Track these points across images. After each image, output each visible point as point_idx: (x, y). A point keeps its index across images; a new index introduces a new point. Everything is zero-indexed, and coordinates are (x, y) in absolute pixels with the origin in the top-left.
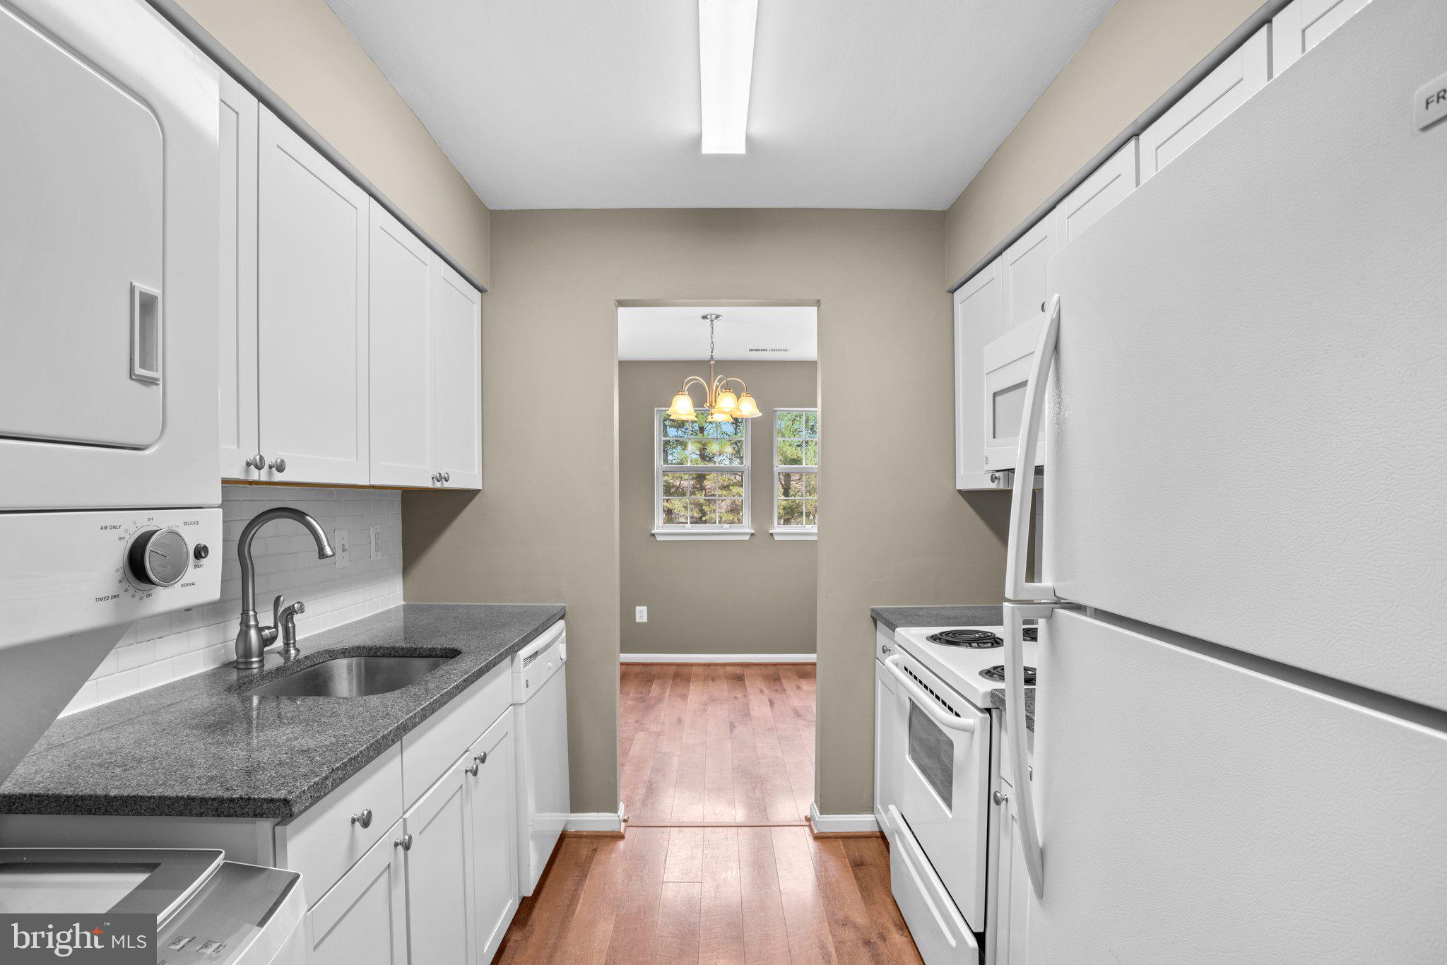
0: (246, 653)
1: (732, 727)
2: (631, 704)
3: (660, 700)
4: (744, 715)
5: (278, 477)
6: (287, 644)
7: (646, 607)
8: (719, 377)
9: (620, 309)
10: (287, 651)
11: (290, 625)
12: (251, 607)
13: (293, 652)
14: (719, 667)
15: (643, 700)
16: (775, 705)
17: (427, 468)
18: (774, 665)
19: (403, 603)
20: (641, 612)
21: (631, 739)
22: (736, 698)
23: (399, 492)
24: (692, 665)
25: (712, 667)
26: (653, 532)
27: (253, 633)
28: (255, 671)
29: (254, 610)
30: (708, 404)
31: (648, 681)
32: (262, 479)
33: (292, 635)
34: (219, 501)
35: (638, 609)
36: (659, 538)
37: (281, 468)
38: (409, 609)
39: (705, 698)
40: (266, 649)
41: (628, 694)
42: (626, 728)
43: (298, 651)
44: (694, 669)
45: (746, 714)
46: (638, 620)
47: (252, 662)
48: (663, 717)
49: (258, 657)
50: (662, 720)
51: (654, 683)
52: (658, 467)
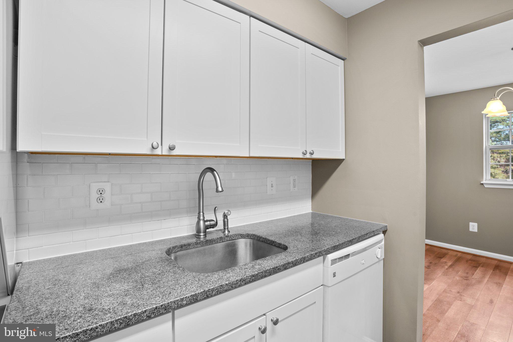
0: (199, 231)
2: (458, 279)
3: (480, 282)
5: (174, 153)
6: (225, 228)
7: (477, 224)
10: (224, 232)
11: (226, 220)
12: (201, 211)
13: (226, 232)
15: (466, 278)
17: (299, 148)
19: (311, 211)
20: (473, 226)
21: (450, 304)
23: (311, 160)
24: (511, 263)
26: (482, 182)
27: (202, 222)
28: (202, 239)
29: (203, 212)
31: (475, 267)
32: (164, 154)
33: (226, 224)
36: (486, 186)
37: (172, 148)
38: (314, 215)
40: (207, 230)
41: (458, 271)
42: (449, 295)
43: (229, 232)
46: (471, 230)
47: (200, 235)
48: (478, 295)
49: (204, 233)
50: (477, 297)
51: (478, 269)
52: (486, 146)
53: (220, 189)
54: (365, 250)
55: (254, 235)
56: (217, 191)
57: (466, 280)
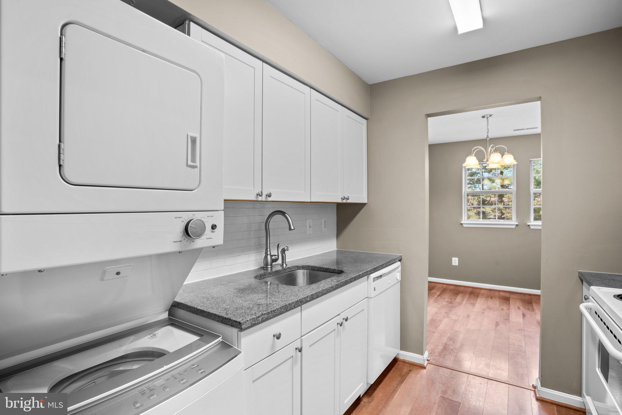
0: (267, 264)
1: (497, 324)
2: (445, 304)
3: (460, 304)
4: (505, 319)
5: (270, 199)
6: (283, 262)
7: (458, 258)
8: (492, 145)
9: (429, 118)
10: (283, 265)
11: (284, 255)
12: (268, 247)
13: (285, 265)
14: (496, 292)
15: (451, 303)
16: (526, 317)
17: (339, 194)
18: (530, 295)
19: (336, 249)
20: (455, 260)
21: (441, 321)
22: (503, 309)
23: (336, 204)
24: (481, 289)
25: (492, 291)
26: (461, 222)
27: (269, 257)
28: (269, 271)
30: (486, 160)
31: (456, 294)
32: (263, 200)
33: (284, 259)
34: (223, 208)
35: (454, 259)
36: (464, 226)
37: (269, 195)
38: (338, 252)
39: (485, 306)
40: (274, 263)
41: (445, 298)
42: (440, 315)
43: (286, 265)
44: (482, 291)
45: (507, 319)
46: (453, 264)
47: (268, 268)
48: (460, 313)
49: (270, 266)
50: (459, 314)
51: (459, 295)
52: (464, 192)
53: (292, 228)
54: (389, 273)
55: (308, 266)
56: (290, 229)
57: (451, 304)
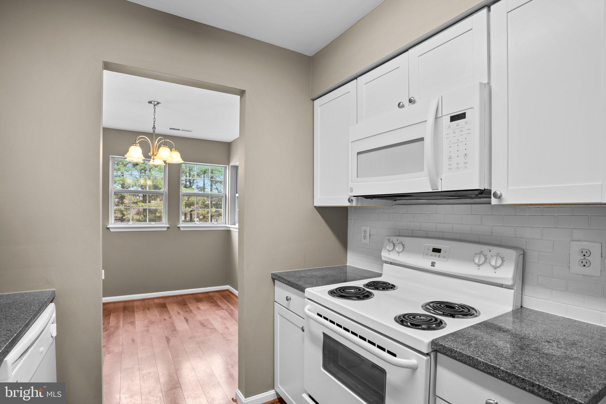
1: (168, 340)
3: (117, 328)
4: (173, 331)
7: (103, 271)
14: (150, 300)
16: (189, 321)
18: (181, 296)
22: (165, 319)
24: (133, 301)
25: (146, 301)
26: (108, 227)
30: (151, 153)
31: (107, 315)
36: (112, 230)
39: (146, 322)
44: (135, 303)
45: (174, 330)
48: (121, 341)
50: (121, 343)
51: (111, 316)
52: (111, 189)
57: (105, 331)
